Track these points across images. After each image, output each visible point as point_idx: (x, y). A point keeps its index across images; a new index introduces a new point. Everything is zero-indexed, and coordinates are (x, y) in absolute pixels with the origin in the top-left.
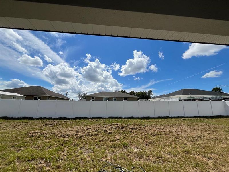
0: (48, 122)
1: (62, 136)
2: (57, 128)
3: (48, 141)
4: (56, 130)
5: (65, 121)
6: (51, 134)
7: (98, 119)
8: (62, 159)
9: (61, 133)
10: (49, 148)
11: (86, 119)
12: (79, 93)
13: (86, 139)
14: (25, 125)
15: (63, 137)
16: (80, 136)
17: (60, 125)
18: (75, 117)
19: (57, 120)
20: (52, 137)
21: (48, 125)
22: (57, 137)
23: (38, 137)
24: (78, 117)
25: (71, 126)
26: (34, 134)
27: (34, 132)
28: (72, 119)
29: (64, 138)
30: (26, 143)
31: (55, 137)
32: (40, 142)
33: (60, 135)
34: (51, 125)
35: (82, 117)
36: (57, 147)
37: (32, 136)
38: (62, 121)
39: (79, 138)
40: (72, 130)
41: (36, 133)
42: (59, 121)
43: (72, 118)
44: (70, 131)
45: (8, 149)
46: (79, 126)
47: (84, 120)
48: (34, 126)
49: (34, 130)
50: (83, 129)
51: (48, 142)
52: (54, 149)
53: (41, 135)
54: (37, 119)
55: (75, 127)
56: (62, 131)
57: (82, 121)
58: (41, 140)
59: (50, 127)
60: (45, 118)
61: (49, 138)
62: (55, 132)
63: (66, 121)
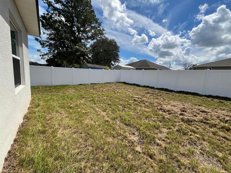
0: (150, 90)
1: (161, 109)
2: (158, 98)
3: (146, 109)
4: (155, 100)
5: (166, 93)
6: (150, 103)
7: (223, 100)
8: (158, 145)
9: (161, 105)
10: (146, 118)
11: (197, 96)
12: (185, 65)
13: (201, 130)
14: (133, 90)
15: (163, 111)
16: (187, 119)
17: (160, 95)
18: (179, 90)
19: (158, 91)
20: (151, 107)
21: (149, 93)
22: (156, 109)
23: (139, 103)
24: (184, 91)
25: (174, 100)
26: (136, 99)
27: (137, 97)
28: (175, 92)
29: (164, 113)
30: (129, 105)
31: (154, 108)
32: (139, 108)
33: (159, 107)
34: (152, 94)
35: (189, 91)
36: (154, 121)
37: (135, 100)
38: (163, 93)
39: (187, 122)
40: (174, 106)
41: (138, 98)
42: (160, 92)
43: (176, 90)
44: (172, 106)
45: (118, 106)
46: (185, 102)
47: (194, 97)
48: (139, 92)
49: (138, 95)
50: (192, 109)
51: (145, 111)
52: (151, 123)
53: (142, 101)
54: (142, 87)
55: (179, 103)
56: (162, 103)
57: (190, 97)
58: (141, 106)
59: (151, 95)
60: (148, 87)
61: (147, 107)
62: (154, 102)
63: (168, 93)
